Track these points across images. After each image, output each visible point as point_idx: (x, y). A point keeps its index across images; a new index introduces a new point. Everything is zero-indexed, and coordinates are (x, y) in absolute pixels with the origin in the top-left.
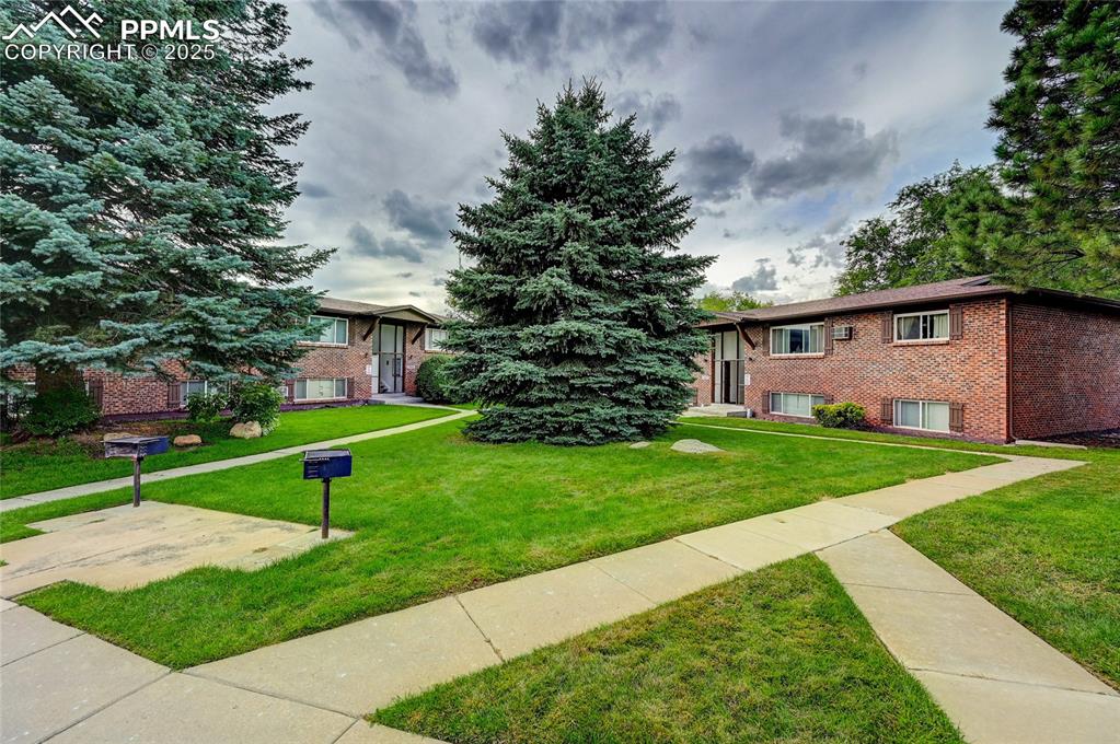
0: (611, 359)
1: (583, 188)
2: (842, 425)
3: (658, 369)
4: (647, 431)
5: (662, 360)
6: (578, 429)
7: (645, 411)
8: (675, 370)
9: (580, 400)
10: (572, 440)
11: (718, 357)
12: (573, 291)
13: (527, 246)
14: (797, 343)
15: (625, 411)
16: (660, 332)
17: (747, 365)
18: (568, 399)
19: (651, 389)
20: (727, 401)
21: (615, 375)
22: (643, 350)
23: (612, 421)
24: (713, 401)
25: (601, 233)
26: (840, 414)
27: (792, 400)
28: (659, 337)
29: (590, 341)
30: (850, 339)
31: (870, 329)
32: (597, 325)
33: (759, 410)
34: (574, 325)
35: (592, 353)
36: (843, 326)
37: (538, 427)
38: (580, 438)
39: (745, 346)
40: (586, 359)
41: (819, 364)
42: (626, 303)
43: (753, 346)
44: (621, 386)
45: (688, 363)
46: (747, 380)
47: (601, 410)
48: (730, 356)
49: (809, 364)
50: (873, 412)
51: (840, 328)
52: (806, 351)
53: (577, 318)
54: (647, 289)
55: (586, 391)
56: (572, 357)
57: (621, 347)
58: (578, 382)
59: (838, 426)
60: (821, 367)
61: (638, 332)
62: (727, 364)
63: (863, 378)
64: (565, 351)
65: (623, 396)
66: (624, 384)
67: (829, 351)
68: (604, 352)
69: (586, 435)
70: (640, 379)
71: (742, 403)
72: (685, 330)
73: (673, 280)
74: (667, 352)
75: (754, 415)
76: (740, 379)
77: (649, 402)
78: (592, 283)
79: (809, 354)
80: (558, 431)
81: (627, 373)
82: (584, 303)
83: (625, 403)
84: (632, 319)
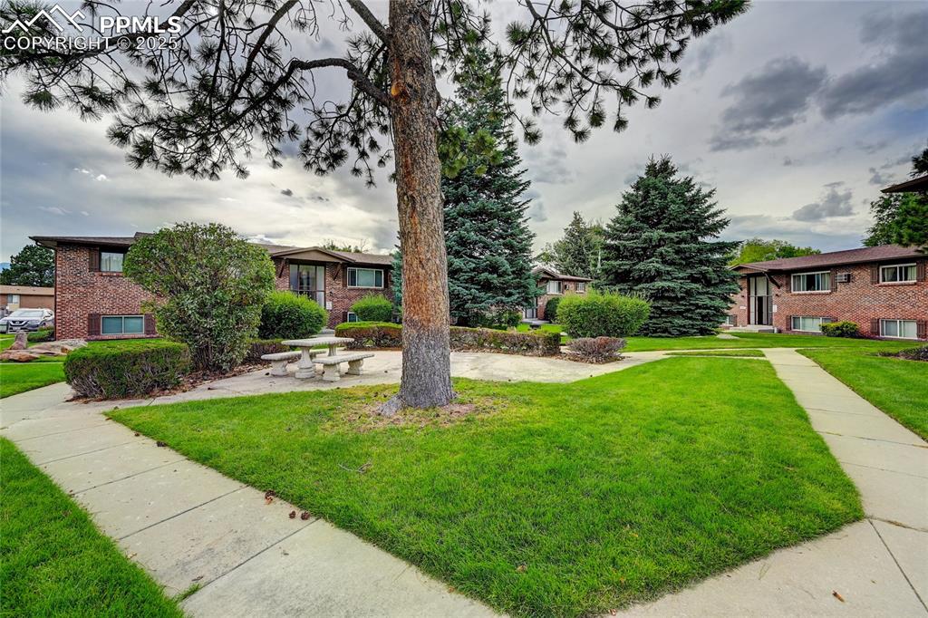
0: (683, 298)
1: (665, 218)
2: (841, 335)
3: (708, 302)
4: (703, 332)
5: (710, 298)
6: (665, 330)
7: (701, 322)
8: (718, 302)
9: (666, 317)
10: (663, 335)
11: (753, 293)
12: (663, 268)
13: (637, 248)
14: (811, 284)
15: (691, 322)
16: (708, 283)
17: (774, 298)
18: (660, 317)
19: (705, 312)
20: (760, 322)
21: (685, 305)
22: (699, 293)
23: (684, 326)
24: (749, 323)
25: (676, 240)
26: (838, 328)
27: (809, 321)
28: (708, 286)
29: (673, 290)
30: (849, 281)
31: (863, 276)
32: (675, 283)
33: (784, 328)
34: (666, 284)
35: (673, 295)
36: (844, 274)
37: (645, 329)
38: (666, 334)
39: (773, 287)
40: (669, 299)
41: (827, 298)
42: (689, 271)
43: (779, 287)
44: (688, 311)
45: (726, 299)
46: (775, 308)
47: (679, 321)
48: (762, 293)
49: (820, 298)
50: (865, 327)
51: (841, 275)
52: (818, 289)
53: (665, 280)
54: (701, 262)
55: (670, 313)
56: (663, 298)
57: (689, 293)
58: (666, 309)
59: (838, 336)
60: (829, 300)
61: (697, 285)
62: (760, 299)
63: (858, 306)
64: (658, 295)
65: (689, 315)
66: (690, 310)
67: (834, 289)
68: (679, 295)
69: (670, 333)
70: (698, 307)
71: (771, 325)
72: (722, 282)
73: (717, 256)
74: (713, 294)
75: (780, 331)
76: (769, 308)
77: (704, 317)
78: (672, 263)
79: (820, 291)
80: (655, 332)
81: (691, 304)
82: (668, 273)
83: (690, 318)
84: (693, 279)
